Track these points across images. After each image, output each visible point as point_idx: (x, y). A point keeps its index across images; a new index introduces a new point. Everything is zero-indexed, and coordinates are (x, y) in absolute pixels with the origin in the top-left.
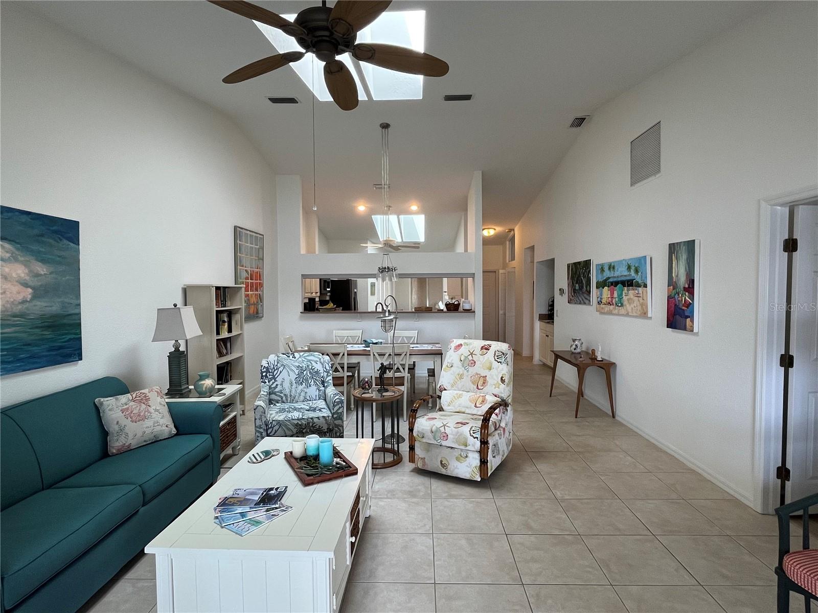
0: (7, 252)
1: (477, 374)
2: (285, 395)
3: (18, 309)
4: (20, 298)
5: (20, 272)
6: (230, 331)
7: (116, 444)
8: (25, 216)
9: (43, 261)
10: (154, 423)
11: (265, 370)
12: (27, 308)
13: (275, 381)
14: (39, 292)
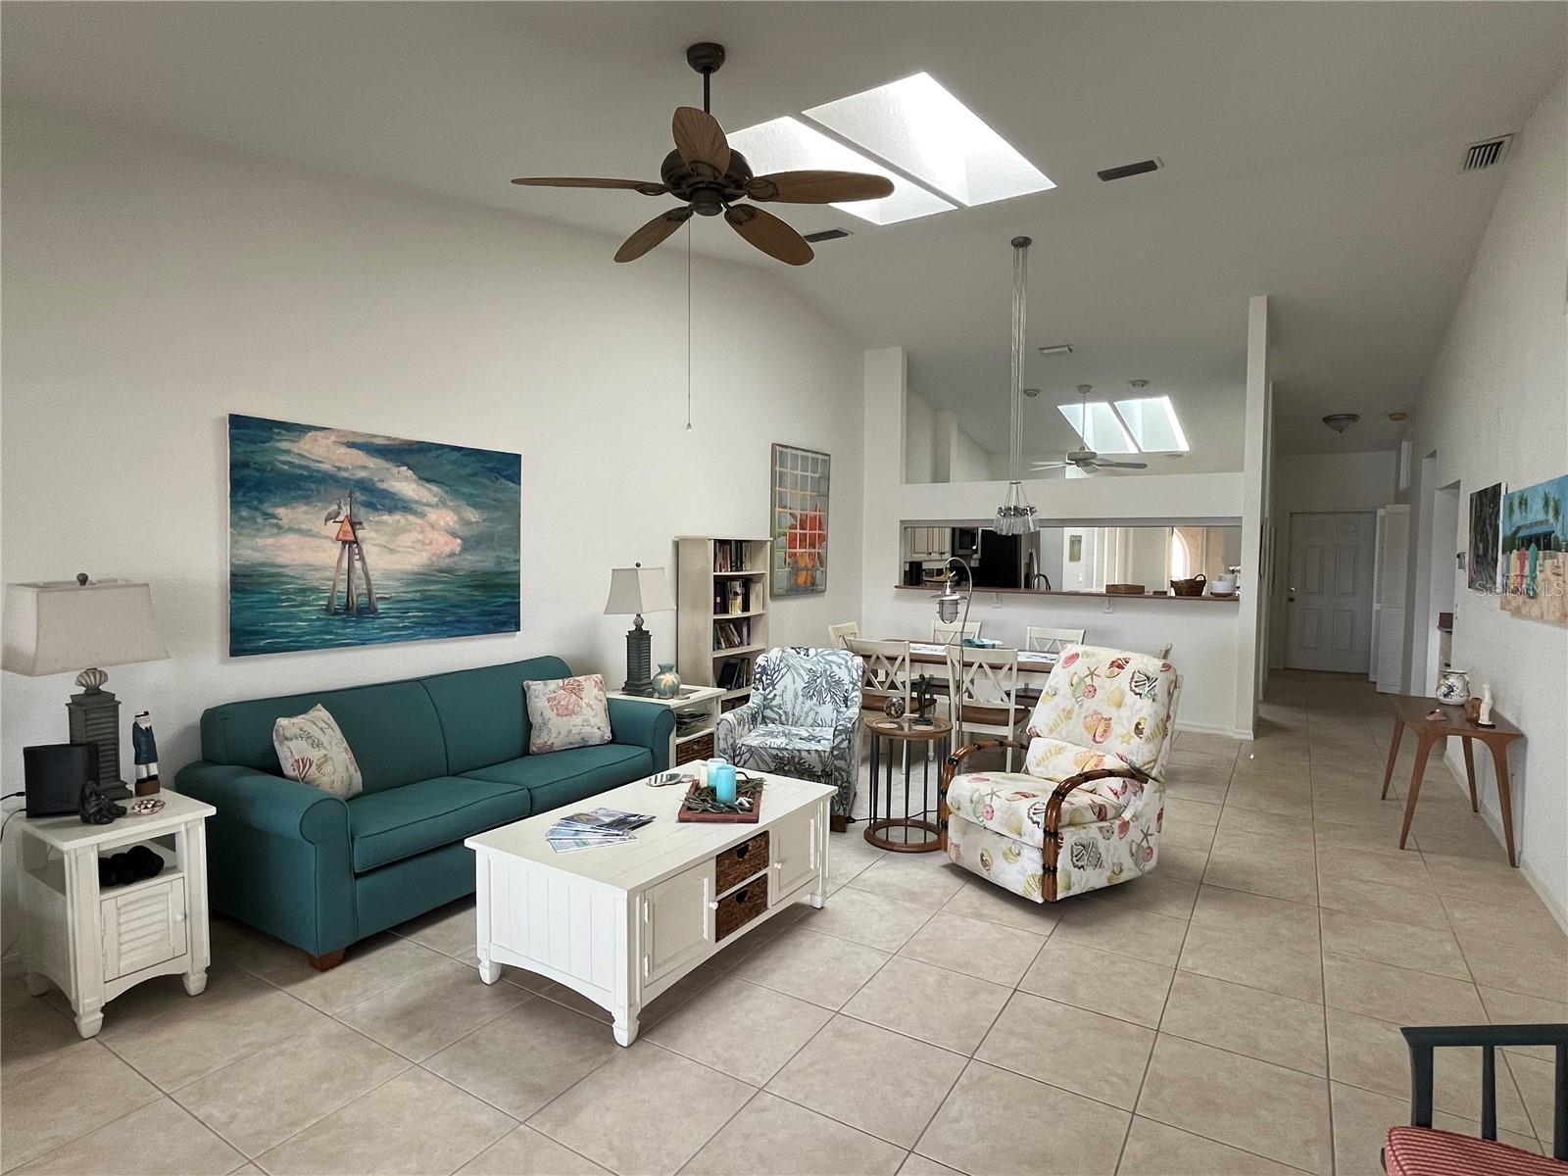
0: (435, 496)
1: (1096, 713)
2: (785, 712)
3: (445, 563)
4: (447, 550)
5: (448, 519)
6: (746, 607)
7: (538, 741)
8: (455, 453)
9: (475, 506)
10: (584, 721)
11: (759, 670)
12: (455, 563)
13: (774, 689)
14: (470, 544)
